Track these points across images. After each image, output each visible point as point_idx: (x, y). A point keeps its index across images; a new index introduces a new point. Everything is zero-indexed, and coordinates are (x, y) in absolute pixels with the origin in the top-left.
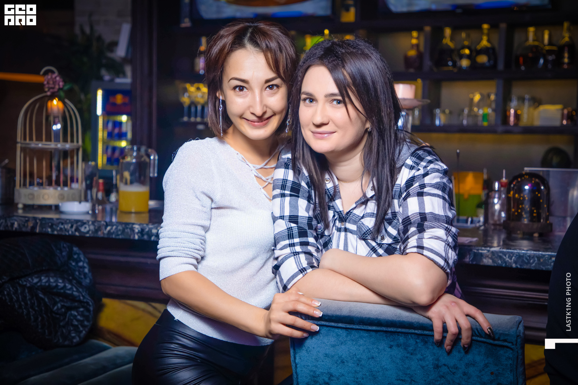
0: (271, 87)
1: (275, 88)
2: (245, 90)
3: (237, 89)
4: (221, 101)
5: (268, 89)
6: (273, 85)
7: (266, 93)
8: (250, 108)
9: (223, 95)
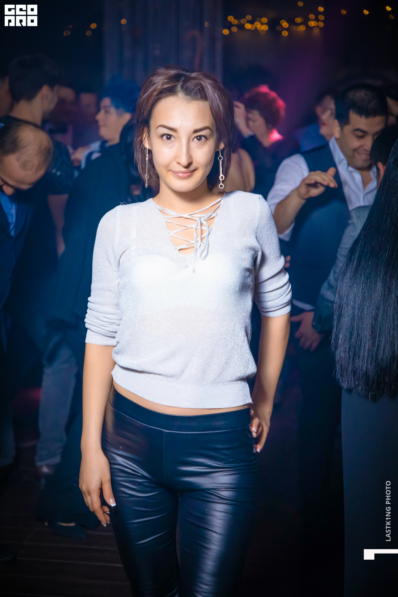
0: (199, 138)
1: (203, 139)
2: (172, 139)
3: (165, 137)
4: (147, 150)
5: (195, 139)
6: (200, 136)
7: (195, 144)
8: (176, 157)
9: (150, 144)
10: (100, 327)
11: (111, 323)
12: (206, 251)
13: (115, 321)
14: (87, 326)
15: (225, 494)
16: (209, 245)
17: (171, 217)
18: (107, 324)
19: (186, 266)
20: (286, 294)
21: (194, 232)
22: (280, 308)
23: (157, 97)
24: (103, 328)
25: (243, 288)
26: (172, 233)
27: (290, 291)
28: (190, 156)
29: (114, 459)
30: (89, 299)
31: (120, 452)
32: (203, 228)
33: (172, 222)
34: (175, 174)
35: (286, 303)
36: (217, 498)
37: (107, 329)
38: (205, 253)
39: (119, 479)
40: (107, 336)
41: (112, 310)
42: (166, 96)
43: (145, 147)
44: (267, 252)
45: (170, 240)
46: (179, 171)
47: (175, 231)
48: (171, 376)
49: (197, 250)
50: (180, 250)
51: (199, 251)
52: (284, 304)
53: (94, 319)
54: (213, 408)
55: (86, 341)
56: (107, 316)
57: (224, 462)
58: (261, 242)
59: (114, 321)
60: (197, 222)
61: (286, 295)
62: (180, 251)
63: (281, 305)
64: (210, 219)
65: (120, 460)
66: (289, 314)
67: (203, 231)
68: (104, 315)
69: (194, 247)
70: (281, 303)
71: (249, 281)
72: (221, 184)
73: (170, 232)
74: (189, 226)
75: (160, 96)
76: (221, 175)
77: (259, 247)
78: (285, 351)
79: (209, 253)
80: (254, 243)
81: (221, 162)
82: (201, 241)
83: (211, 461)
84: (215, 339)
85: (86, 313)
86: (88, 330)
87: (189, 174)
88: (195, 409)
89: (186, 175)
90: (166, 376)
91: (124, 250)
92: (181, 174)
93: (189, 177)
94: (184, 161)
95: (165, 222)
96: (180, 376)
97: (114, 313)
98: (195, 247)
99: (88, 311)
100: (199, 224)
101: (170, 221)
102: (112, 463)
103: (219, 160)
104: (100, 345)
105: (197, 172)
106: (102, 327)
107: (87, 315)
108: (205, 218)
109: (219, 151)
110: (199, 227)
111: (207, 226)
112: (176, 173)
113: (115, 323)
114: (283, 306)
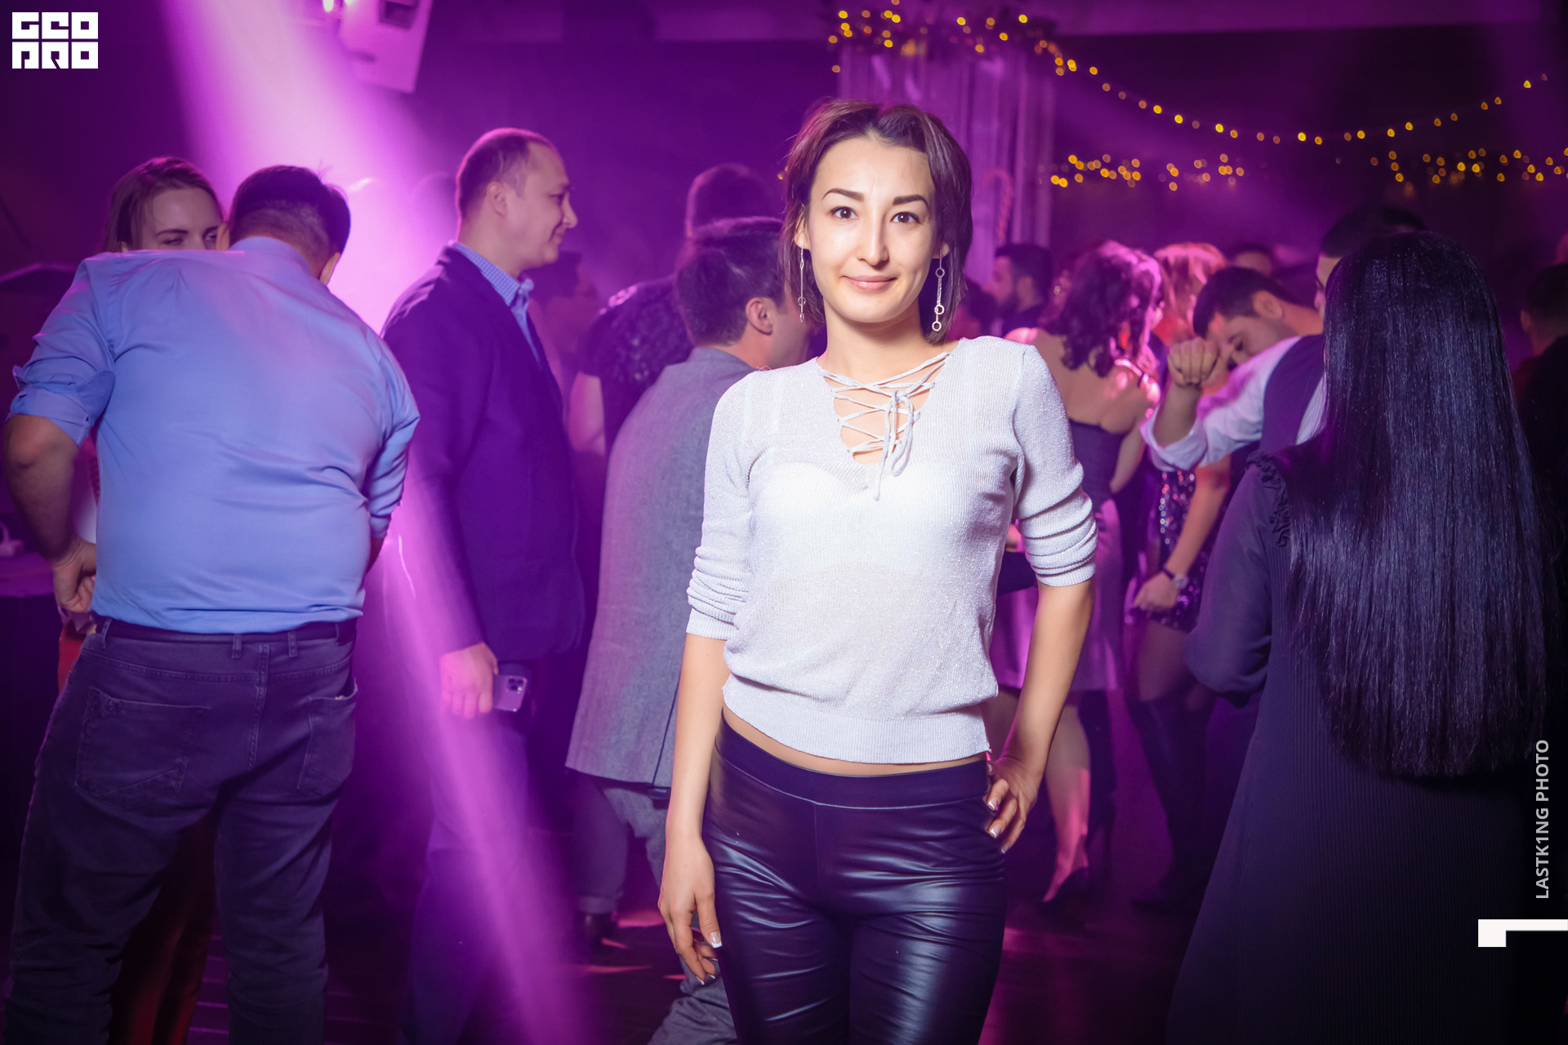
0: (904, 217)
1: (911, 221)
2: (853, 216)
3: (838, 214)
4: (802, 251)
5: (896, 220)
6: (906, 214)
7: (894, 228)
8: (859, 248)
9: (810, 238)
10: (711, 602)
11: (732, 597)
12: (904, 456)
13: (741, 593)
14: (691, 601)
15: (935, 923)
16: (911, 445)
17: (845, 388)
18: (723, 599)
19: (864, 486)
20: (1080, 544)
21: (886, 418)
22: (1068, 571)
23: (826, 141)
24: (717, 604)
25: (977, 531)
26: (843, 420)
27: (1093, 535)
28: (884, 249)
29: (725, 854)
30: (698, 550)
31: (737, 843)
32: (900, 411)
33: (847, 399)
34: (853, 284)
35: (1078, 562)
36: (919, 931)
37: (724, 607)
38: (901, 462)
39: (735, 893)
40: (725, 622)
41: (735, 571)
42: (843, 138)
43: (797, 247)
44: (1036, 461)
45: (839, 433)
46: (861, 277)
47: (846, 418)
48: (826, 700)
49: (886, 457)
50: (855, 454)
51: (891, 458)
52: (1075, 563)
53: (701, 588)
54: (908, 762)
55: (687, 631)
56: (725, 582)
57: (933, 864)
58: (1022, 439)
59: (738, 593)
60: (891, 399)
61: (1082, 544)
62: (856, 457)
63: (1072, 564)
64: (919, 392)
65: (735, 856)
66: (1087, 583)
67: (901, 417)
68: (718, 580)
69: (882, 449)
70: (1068, 561)
71: (992, 519)
72: (937, 322)
73: (841, 419)
74: (878, 407)
75: (832, 137)
76: (939, 305)
77: (1020, 451)
78: (1078, 654)
79: (909, 463)
80: (1010, 443)
81: (940, 280)
82: (897, 438)
83: (909, 862)
84: (914, 632)
85: (691, 577)
86: (693, 609)
87: (881, 284)
88: (871, 764)
89: (876, 285)
90: (816, 699)
91: (755, 456)
92: (864, 284)
93: (882, 289)
94: (873, 255)
95: (833, 399)
96: (843, 699)
97: (738, 577)
98: (885, 450)
99: (694, 573)
100: (894, 403)
101: (842, 397)
102: (718, 862)
103: (937, 275)
104: (711, 638)
105: (896, 283)
106: (715, 604)
107: (692, 582)
108: (909, 391)
109: (939, 260)
110: (893, 410)
111: (910, 407)
112: (855, 282)
113: (739, 597)
114: (1077, 565)
